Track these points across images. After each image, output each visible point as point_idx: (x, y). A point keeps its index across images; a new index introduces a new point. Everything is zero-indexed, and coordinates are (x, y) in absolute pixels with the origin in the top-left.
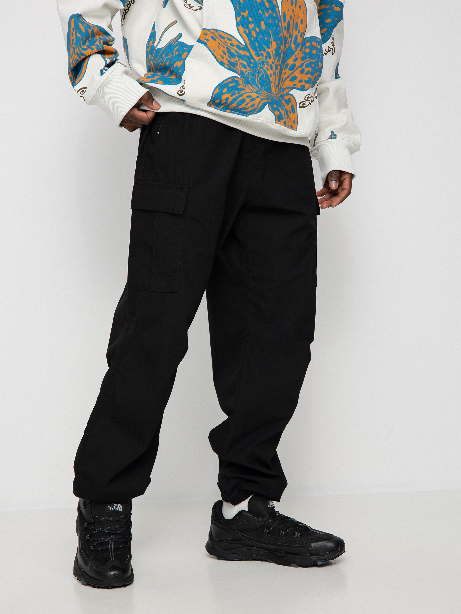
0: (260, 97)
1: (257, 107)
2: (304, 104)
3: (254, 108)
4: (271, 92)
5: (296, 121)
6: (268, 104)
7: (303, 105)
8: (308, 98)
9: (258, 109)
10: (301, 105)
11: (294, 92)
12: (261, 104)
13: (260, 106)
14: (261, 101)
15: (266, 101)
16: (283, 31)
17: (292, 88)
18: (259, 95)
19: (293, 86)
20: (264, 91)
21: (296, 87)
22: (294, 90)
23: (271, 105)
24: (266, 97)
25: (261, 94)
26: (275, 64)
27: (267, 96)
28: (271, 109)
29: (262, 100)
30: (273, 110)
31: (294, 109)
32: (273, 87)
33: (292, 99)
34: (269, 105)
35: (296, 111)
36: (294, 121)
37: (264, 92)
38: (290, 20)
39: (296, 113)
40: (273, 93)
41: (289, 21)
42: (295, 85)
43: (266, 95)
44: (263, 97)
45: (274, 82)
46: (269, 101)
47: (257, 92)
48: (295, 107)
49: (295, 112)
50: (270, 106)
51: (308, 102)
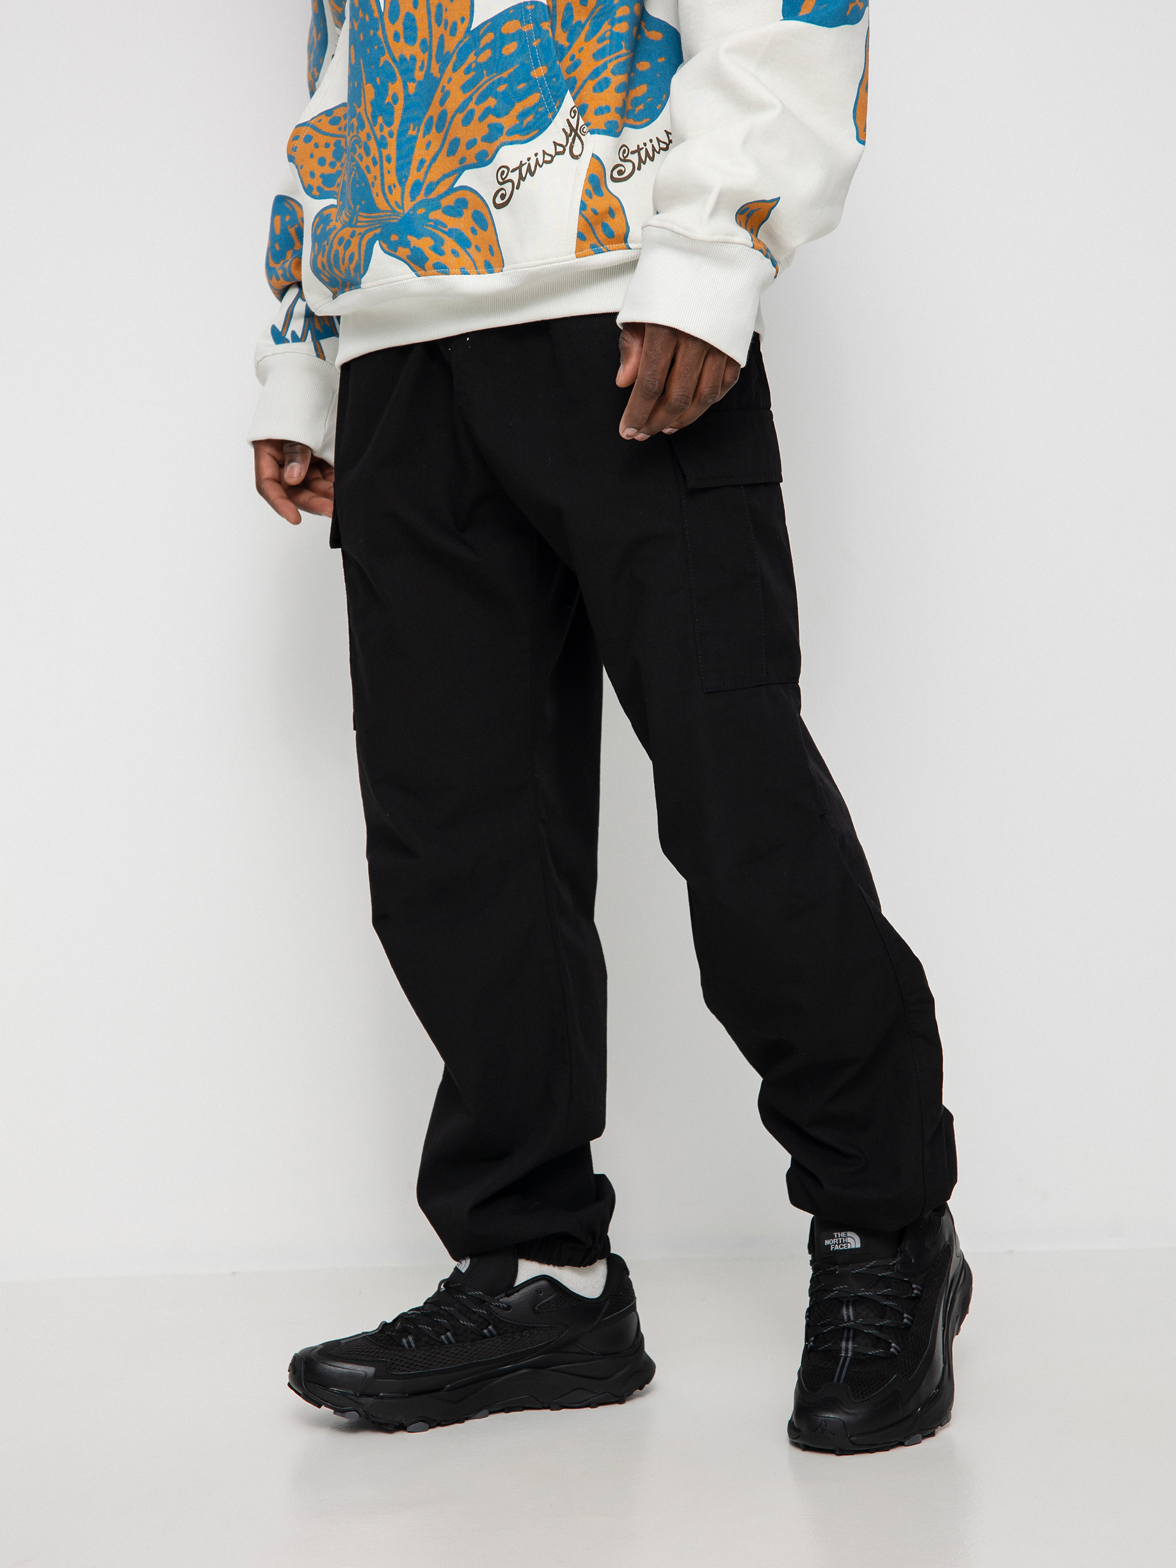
0: (357, 233)
1: (360, 259)
2: (502, 194)
3: (354, 262)
4: (378, 210)
5: (495, 248)
6: (378, 241)
7: (502, 200)
8: (503, 177)
9: (362, 263)
10: (499, 201)
11: (468, 178)
12: (363, 248)
13: (363, 252)
14: (361, 239)
15: (371, 234)
16: (389, 47)
17: (459, 172)
18: (354, 229)
19: (460, 163)
20: (360, 214)
21: (467, 163)
22: (467, 173)
23: (384, 238)
24: (370, 225)
25: (359, 224)
26: (376, 138)
27: (370, 221)
28: (387, 249)
29: (362, 236)
30: (391, 250)
31: (483, 221)
32: (377, 195)
33: (469, 196)
34: (381, 242)
35: (489, 221)
36: (491, 249)
37: (362, 218)
38: (412, 11)
39: (490, 227)
40: (382, 209)
41: (408, 15)
42: (463, 160)
43: (367, 222)
44: (362, 230)
45: (378, 182)
46: (378, 231)
47: (350, 224)
48: (484, 212)
49: (487, 227)
50: (383, 244)
51: (508, 187)
